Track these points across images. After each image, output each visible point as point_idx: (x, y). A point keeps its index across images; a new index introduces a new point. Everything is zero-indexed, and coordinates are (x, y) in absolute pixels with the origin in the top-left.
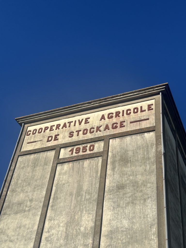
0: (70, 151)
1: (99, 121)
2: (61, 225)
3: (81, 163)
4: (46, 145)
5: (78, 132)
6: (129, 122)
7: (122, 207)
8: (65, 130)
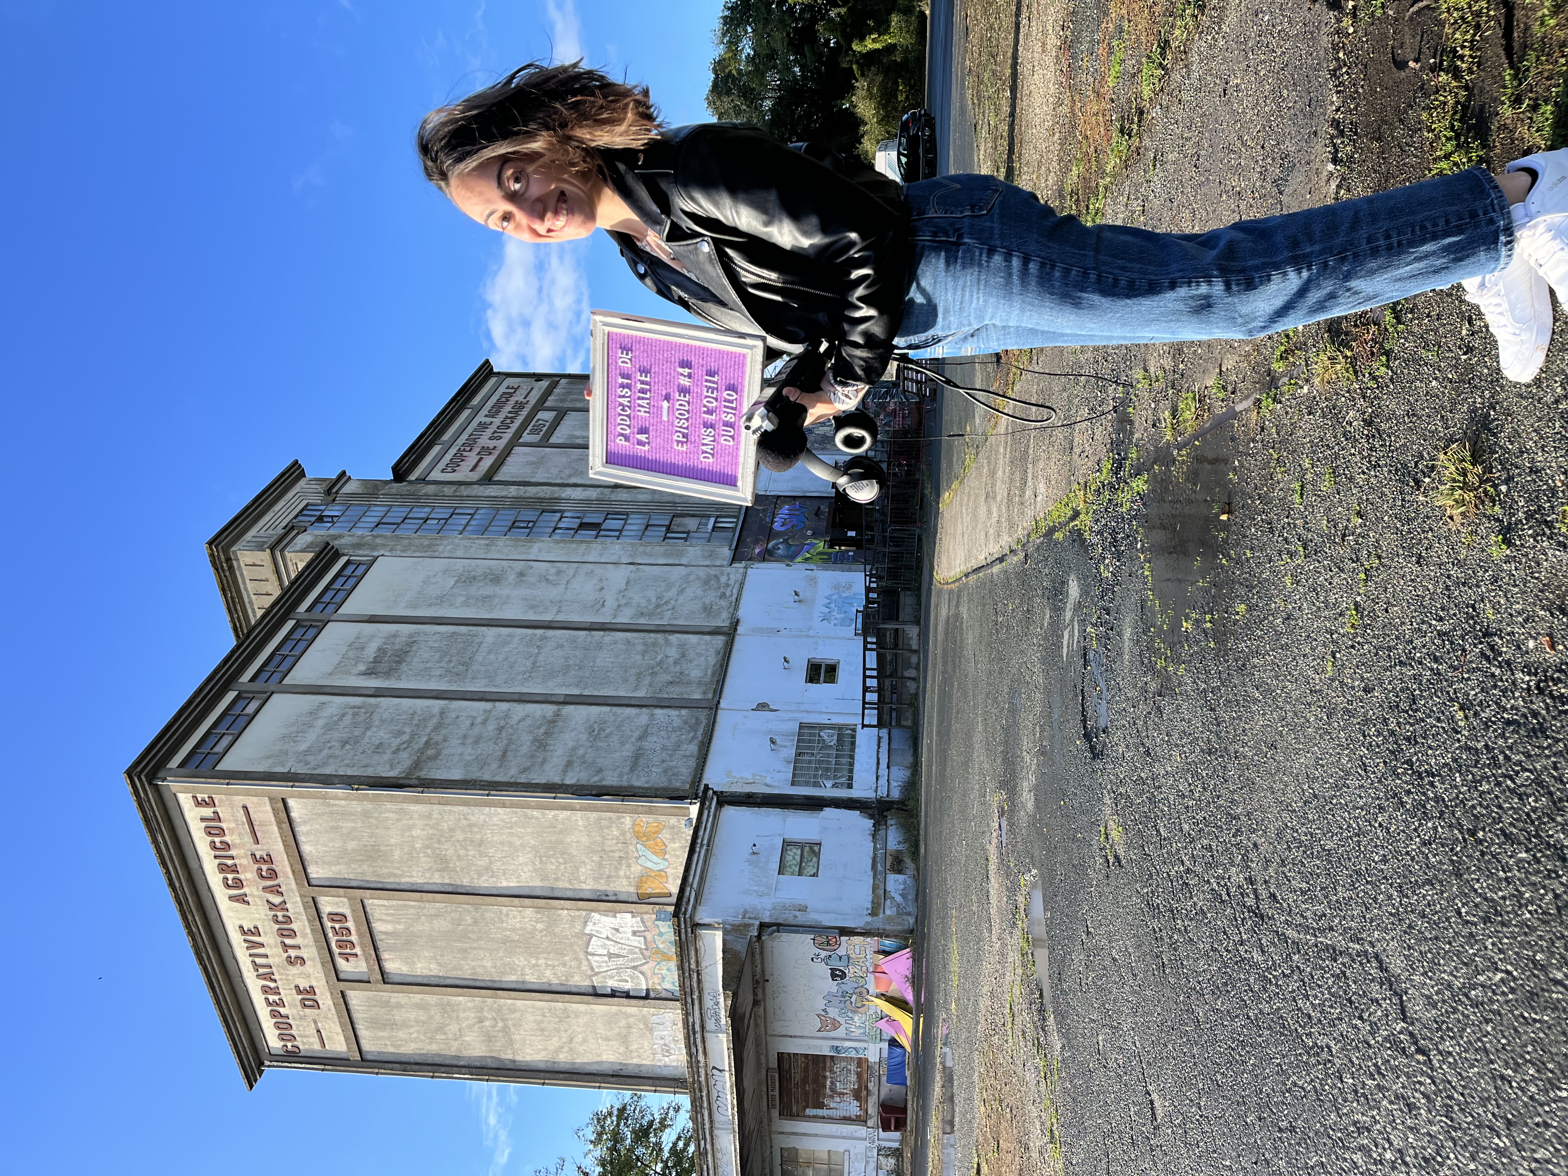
0: (348, 960)
1: (252, 908)
2: (533, 962)
3: (383, 937)
4: (329, 1010)
5: (286, 947)
6: (255, 847)
7: (491, 863)
8: (281, 974)
